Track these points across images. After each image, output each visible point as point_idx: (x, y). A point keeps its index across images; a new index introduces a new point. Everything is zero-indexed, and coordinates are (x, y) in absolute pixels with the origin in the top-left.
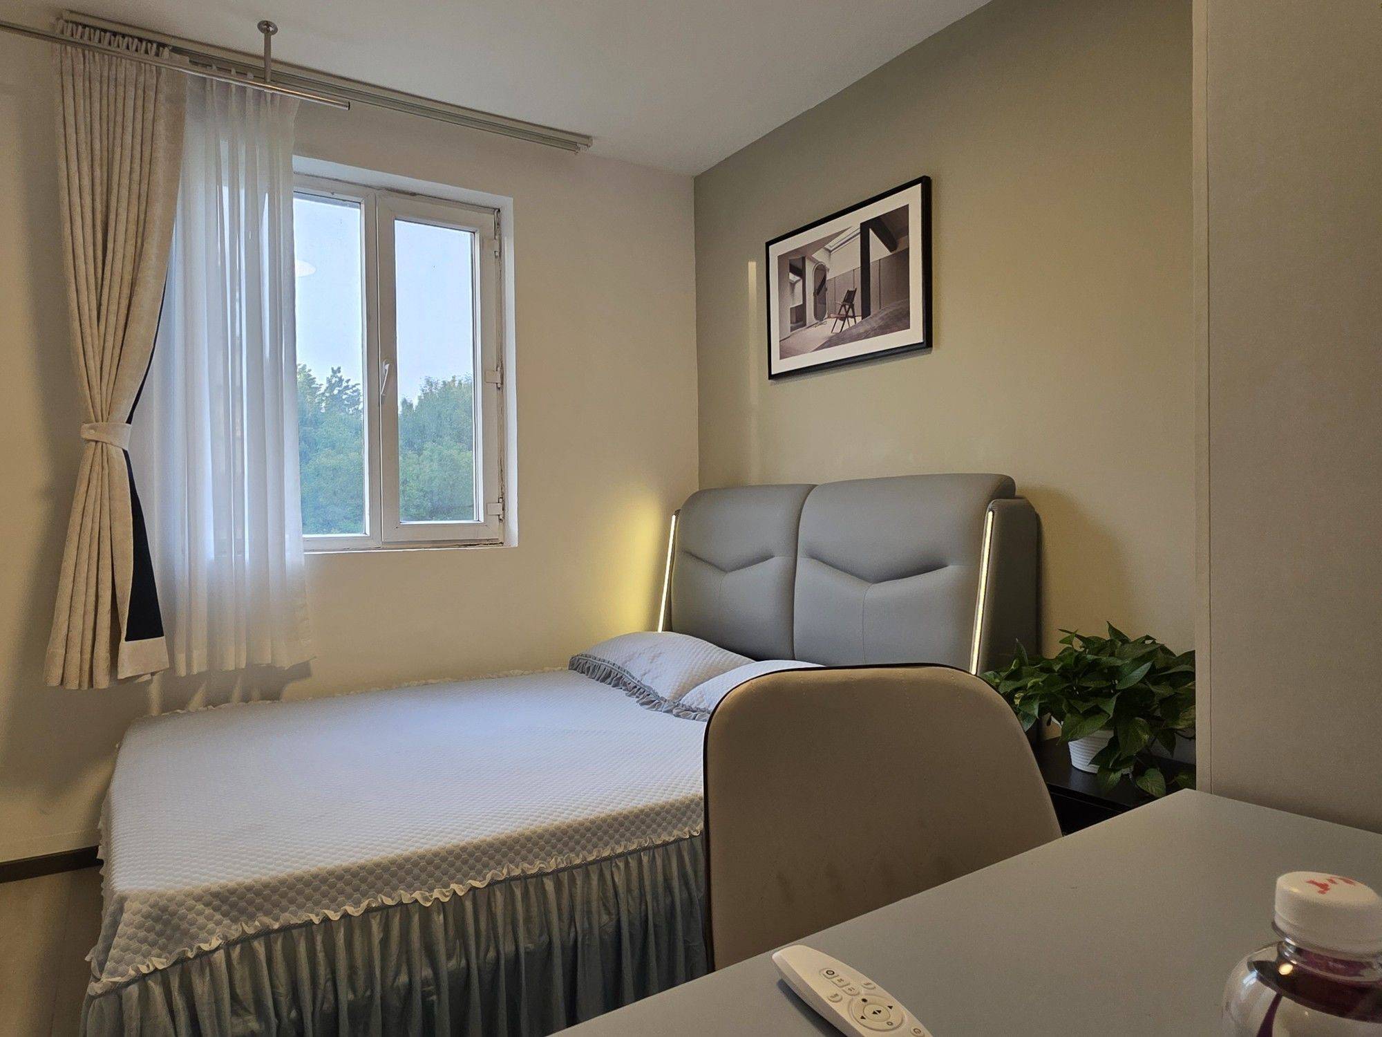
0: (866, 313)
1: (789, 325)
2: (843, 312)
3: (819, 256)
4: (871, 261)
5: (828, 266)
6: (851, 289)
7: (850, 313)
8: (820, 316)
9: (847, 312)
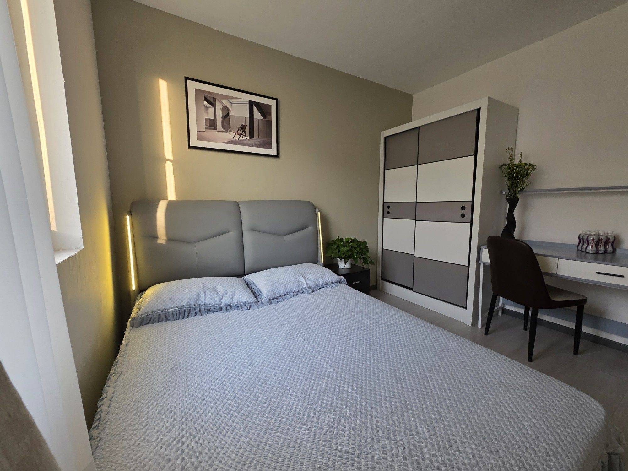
0: (252, 136)
1: (205, 126)
3: (225, 102)
4: (254, 118)
5: (230, 108)
6: (244, 124)
7: (244, 134)
8: (225, 129)
9: (241, 133)
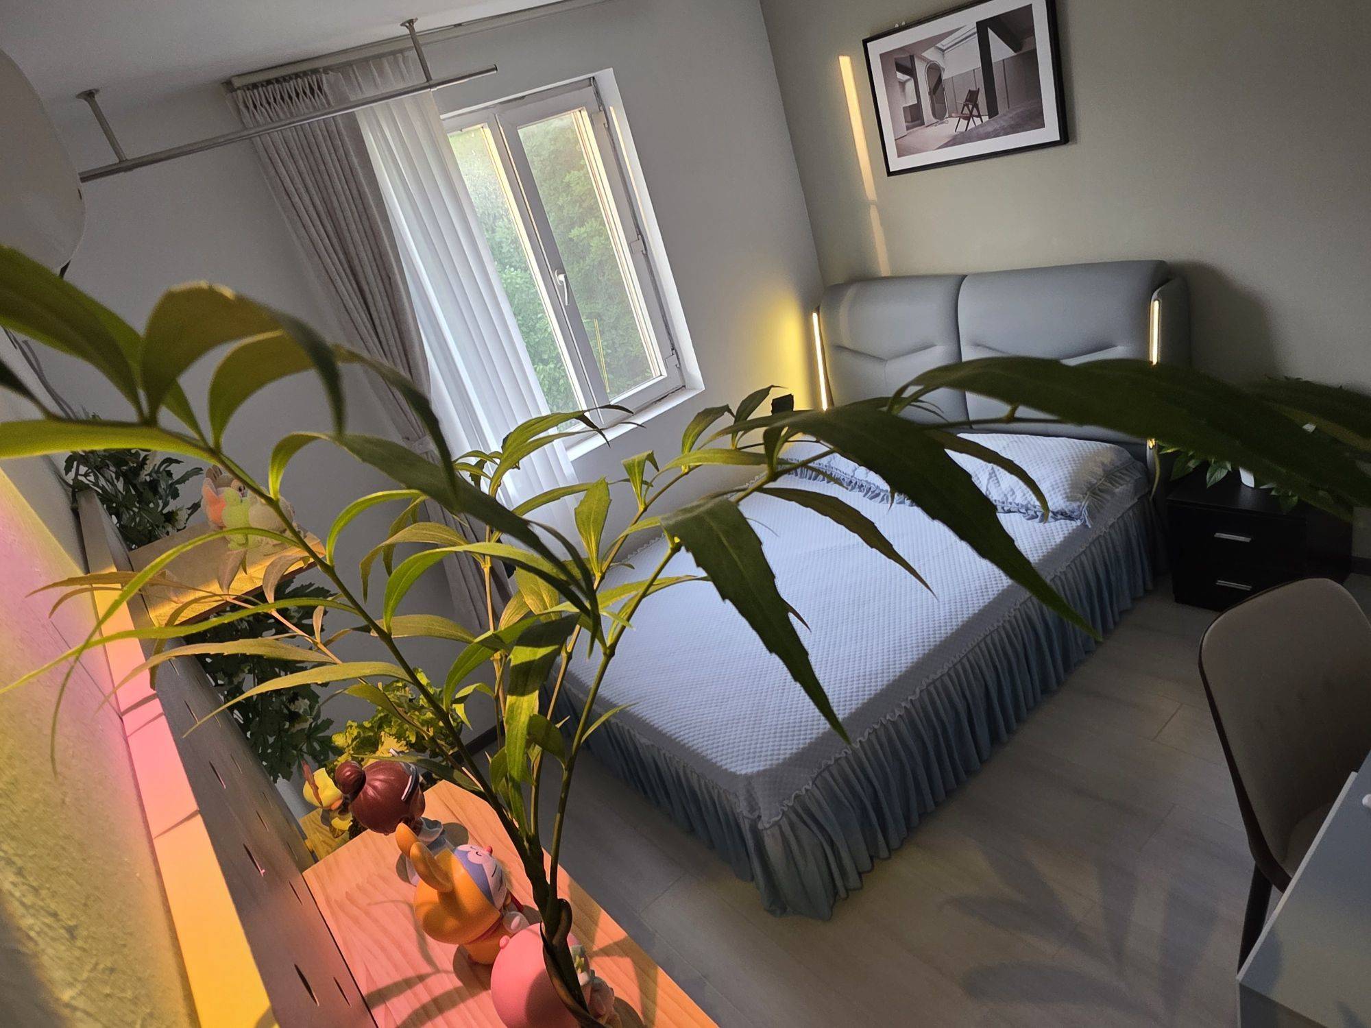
0: (993, 112)
1: (904, 125)
2: (966, 111)
3: (931, 54)
4: (993, 61)
5: (942, 65)
6: (974, 89)
7: (975, 112)
8: (939, 115)
9: (971, 112)
